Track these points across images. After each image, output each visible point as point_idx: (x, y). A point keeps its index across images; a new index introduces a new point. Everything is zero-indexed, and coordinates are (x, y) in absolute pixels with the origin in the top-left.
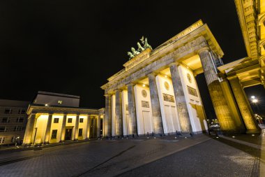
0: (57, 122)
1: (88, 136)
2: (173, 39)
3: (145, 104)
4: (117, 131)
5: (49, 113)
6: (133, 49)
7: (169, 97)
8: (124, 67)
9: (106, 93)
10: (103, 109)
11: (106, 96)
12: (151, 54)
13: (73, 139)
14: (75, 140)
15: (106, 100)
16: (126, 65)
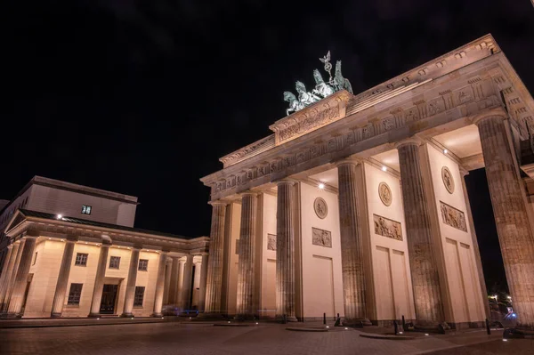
0: (84, 264)
1: (159, 309)
2: (413, 73)
3: (322, 238)
4: (239, 302)
5: (68, 238)
6: (300, 84)
7: (388, 224)
8: (272, 132)
9: (213, 195)
10: (202, 240)
11: (213, 203)
12: (349, 107)
13: (119, 312)
14: (125, 315)
15: (214, 216)
16: (277, 127)
